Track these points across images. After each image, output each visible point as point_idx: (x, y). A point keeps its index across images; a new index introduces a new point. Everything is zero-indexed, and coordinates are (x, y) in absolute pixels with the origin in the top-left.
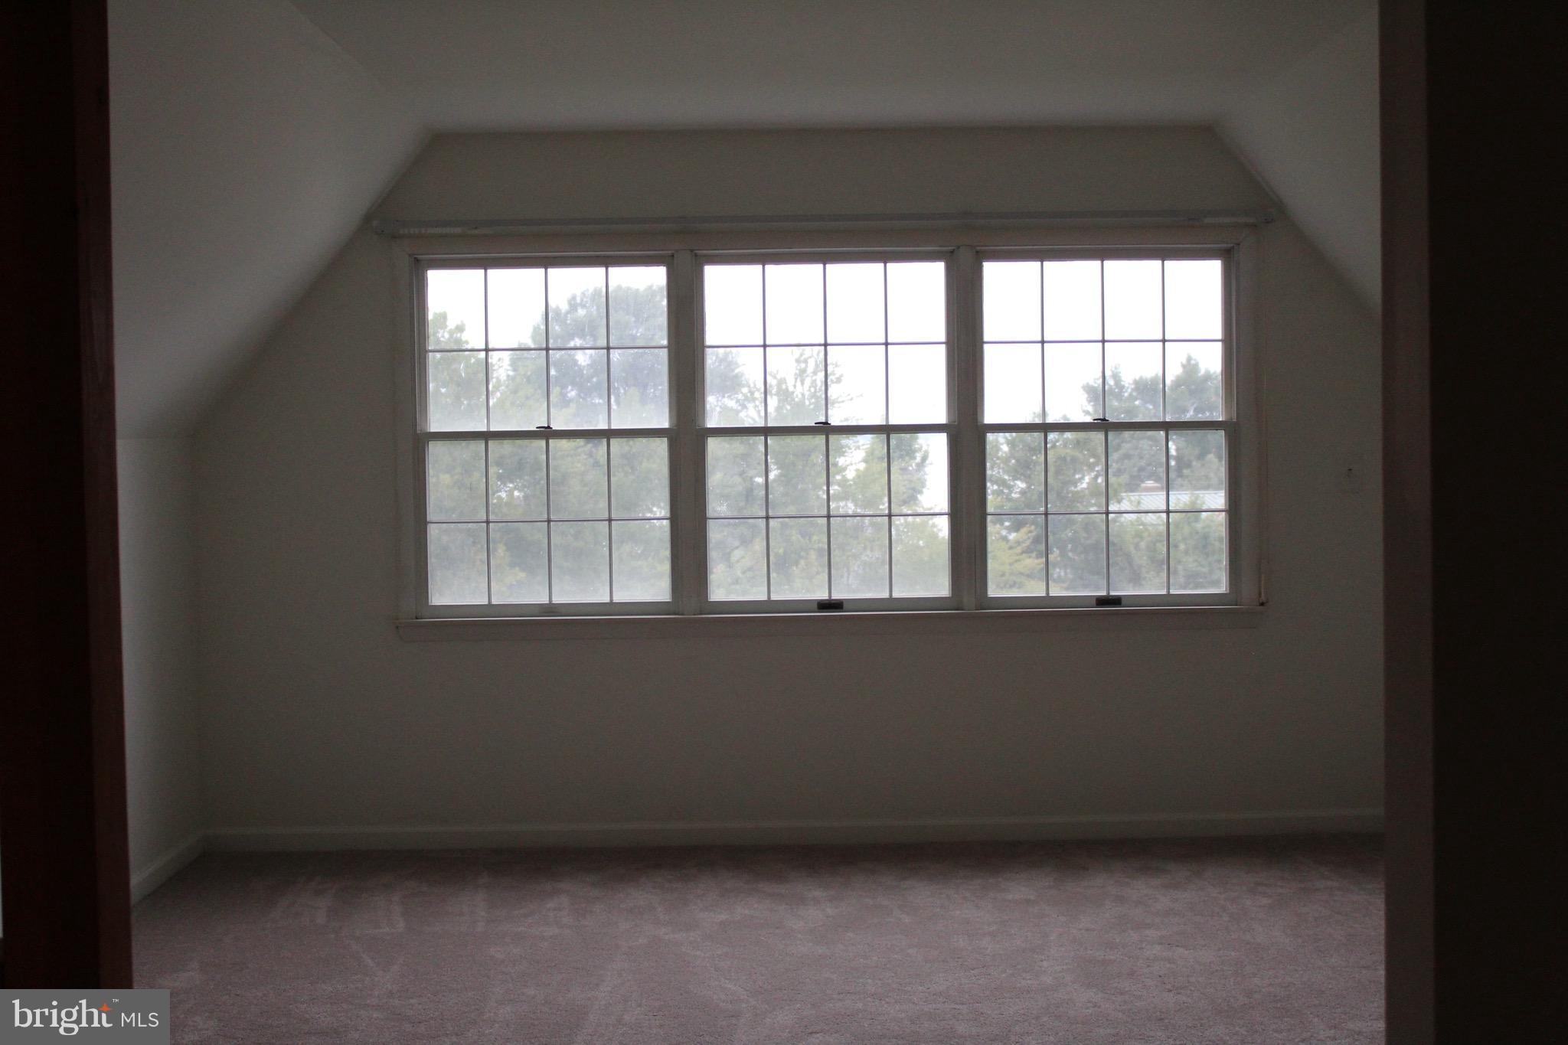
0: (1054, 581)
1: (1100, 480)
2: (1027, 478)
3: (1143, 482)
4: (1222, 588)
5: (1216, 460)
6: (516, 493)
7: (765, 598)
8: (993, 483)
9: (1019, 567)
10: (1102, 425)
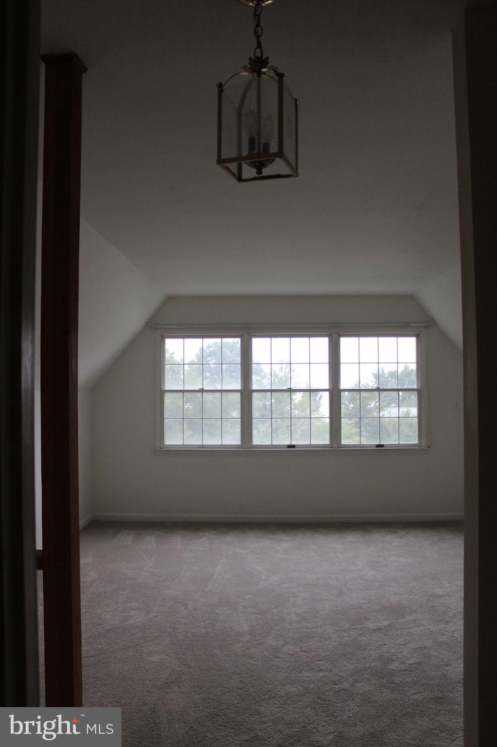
0: (363, 436)
1: (377, 404)
2: (353, 403)
3: (391, 404)
4: (416, 442)
5: (414, 398)
6: (190, 406)
7: (271, 444)
8: (343, 405)
9: (351, 432)
10: (378, 390)
